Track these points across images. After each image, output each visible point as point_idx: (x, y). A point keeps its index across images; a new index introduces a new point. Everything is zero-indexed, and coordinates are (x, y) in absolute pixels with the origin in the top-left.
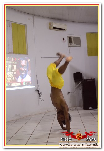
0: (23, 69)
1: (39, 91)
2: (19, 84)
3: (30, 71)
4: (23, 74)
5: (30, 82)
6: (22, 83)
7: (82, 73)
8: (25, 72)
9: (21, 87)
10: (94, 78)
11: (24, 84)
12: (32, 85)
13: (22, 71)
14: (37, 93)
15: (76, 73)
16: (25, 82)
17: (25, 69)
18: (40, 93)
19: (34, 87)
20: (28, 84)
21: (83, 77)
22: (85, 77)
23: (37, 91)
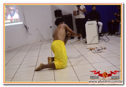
0: (11, 8)
1: (27, 26)
2: (9, 21)
3: (18, 10)
4: (12, 12)
5: (18, 19)
6: (11, 20)
7: (61, 11)
8: (13, 11)
9: (11, 24)
10: (71, 14)
11: (13, 21)
12: (20, 21)
13: (11, 10)
14: (25, 28)
15: (57, 10)
16: (14, 19)
17: (14, 9)
18: (27, 28)
19: (22, 23)
20: (16, 21)
21: (62, 14)
22: (64, 13)
23: (25, 26)
